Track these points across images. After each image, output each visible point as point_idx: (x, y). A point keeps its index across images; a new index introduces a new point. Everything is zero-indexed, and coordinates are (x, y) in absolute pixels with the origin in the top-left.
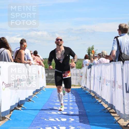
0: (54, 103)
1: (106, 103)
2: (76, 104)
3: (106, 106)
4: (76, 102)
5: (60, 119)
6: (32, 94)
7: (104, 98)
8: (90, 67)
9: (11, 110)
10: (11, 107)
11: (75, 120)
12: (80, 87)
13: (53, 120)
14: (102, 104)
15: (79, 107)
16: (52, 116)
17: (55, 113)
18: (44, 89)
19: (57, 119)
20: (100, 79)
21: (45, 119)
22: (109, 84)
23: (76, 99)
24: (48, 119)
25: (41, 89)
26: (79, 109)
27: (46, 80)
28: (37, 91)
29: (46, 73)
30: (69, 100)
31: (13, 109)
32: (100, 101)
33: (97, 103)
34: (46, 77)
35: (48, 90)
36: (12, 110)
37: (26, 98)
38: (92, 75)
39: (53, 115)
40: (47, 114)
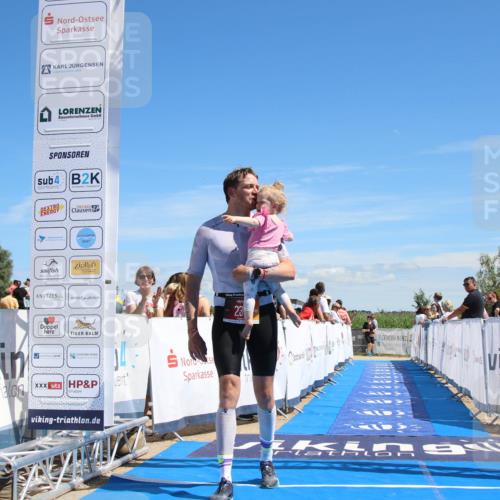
0: (371, 385)
1: (455, 385)
2: (405, 388)
3: (454, 391)
4: (406, 384)
5: (381, 412)
6: (332, 371)
7: (451, 377)
8: (426, 326)
9: (302, 397)
10: (302, 391)
11: (406, 413)
12: (409, 359)
13: (369, 413)
14: (447, 388)
15: (410, 392)
16: (369, 407)
17: (372, 402)
18: (350, 361)
19: (377, 412)
20: (443, 346)
21: (358, 413)
22: (457, 353)
23: (404, 378)
24: (361, 411)
25: (347, 361)
26: (411, 396)
27: (354, 348)
28: (340, 365)
29: (353, 335)
30: (393, 379)
31: (304, 394)
32: (444, 381)
33: (440, 385)
34: (354, 343)
35: (356, 363)
37: (325, 378)
38: (430, 339)
40: (360, 404)
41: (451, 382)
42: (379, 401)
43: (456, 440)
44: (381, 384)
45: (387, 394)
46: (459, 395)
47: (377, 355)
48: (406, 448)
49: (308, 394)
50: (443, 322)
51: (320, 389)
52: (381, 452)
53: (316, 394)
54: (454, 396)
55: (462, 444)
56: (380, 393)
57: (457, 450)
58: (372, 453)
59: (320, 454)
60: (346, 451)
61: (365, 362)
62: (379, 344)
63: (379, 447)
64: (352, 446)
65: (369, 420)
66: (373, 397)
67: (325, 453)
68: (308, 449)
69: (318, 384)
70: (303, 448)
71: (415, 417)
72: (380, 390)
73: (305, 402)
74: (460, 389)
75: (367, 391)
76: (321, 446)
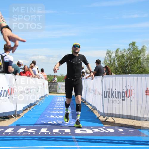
0: (55, 105)
1: (91, 105)
3: (90, 108)
5: (58, 116)
6: (38, 99)
7: (89, 102)
9: (23, 111)
10: (24, 108)
13: (53, 117)
14: (88, 106)
17: (55, 112)
18: (47, 96)
19: (56, 116)
21: (48, 117)
24: (49, 116)
25: (45, 95)
26: (72, 110)
28: (42, 97)
29: (49, 85)
32: (86, 104)
33: (84, 106)
35: (50, 97)
36: (25, 110)
37: (34, 102)
39: (53, 113)
40: (49, 113)
41: (89, 104)
42: (57, 112)
43: (89, 128)
44: (59, 105)
45: (61, 109)
46: (92, 109)
47: (59, 93)
48: (68, 131)
49: (27, 109)
50: (86, 78)
51: (32, 107)
52: (56, 133)
53: (30, 109)
54: (90, 110)
55: (92, 129)
56: (58, 109)
57: (89, 131)
58: (52, 133)
59: (29, 134)
60: (41, 132)
61: (53, 97)
62: (60, 89)
63: (56, 131)
64: (44, 130)
65: (52, 120)
66: (55, 110)
67: (31, 133)
68: (24, 132)
69: (31, 105)
70: (22, 132)
71: (73, 118)
72: (59, 107)
73: (25, 112)
74: (93, 107)
75: (53, 108)
76: (30, 131)
